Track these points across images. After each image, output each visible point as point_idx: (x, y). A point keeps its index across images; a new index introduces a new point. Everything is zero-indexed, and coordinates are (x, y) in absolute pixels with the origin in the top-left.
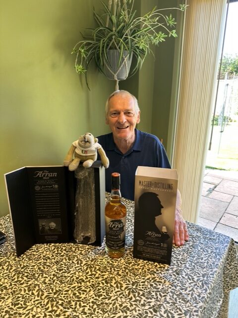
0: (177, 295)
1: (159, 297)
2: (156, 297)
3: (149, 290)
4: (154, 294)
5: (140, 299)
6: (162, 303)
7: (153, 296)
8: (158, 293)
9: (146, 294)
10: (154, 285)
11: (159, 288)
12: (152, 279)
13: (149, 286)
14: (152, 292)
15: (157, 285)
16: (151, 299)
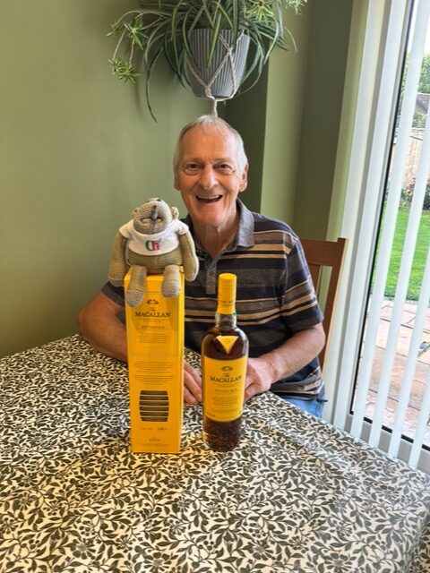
0: (325, 558)
1: (284, 556)
2: (276, 556)
5: (239, 557)
8: (283, 548)
10: (278, 529)
11: (287, 536)
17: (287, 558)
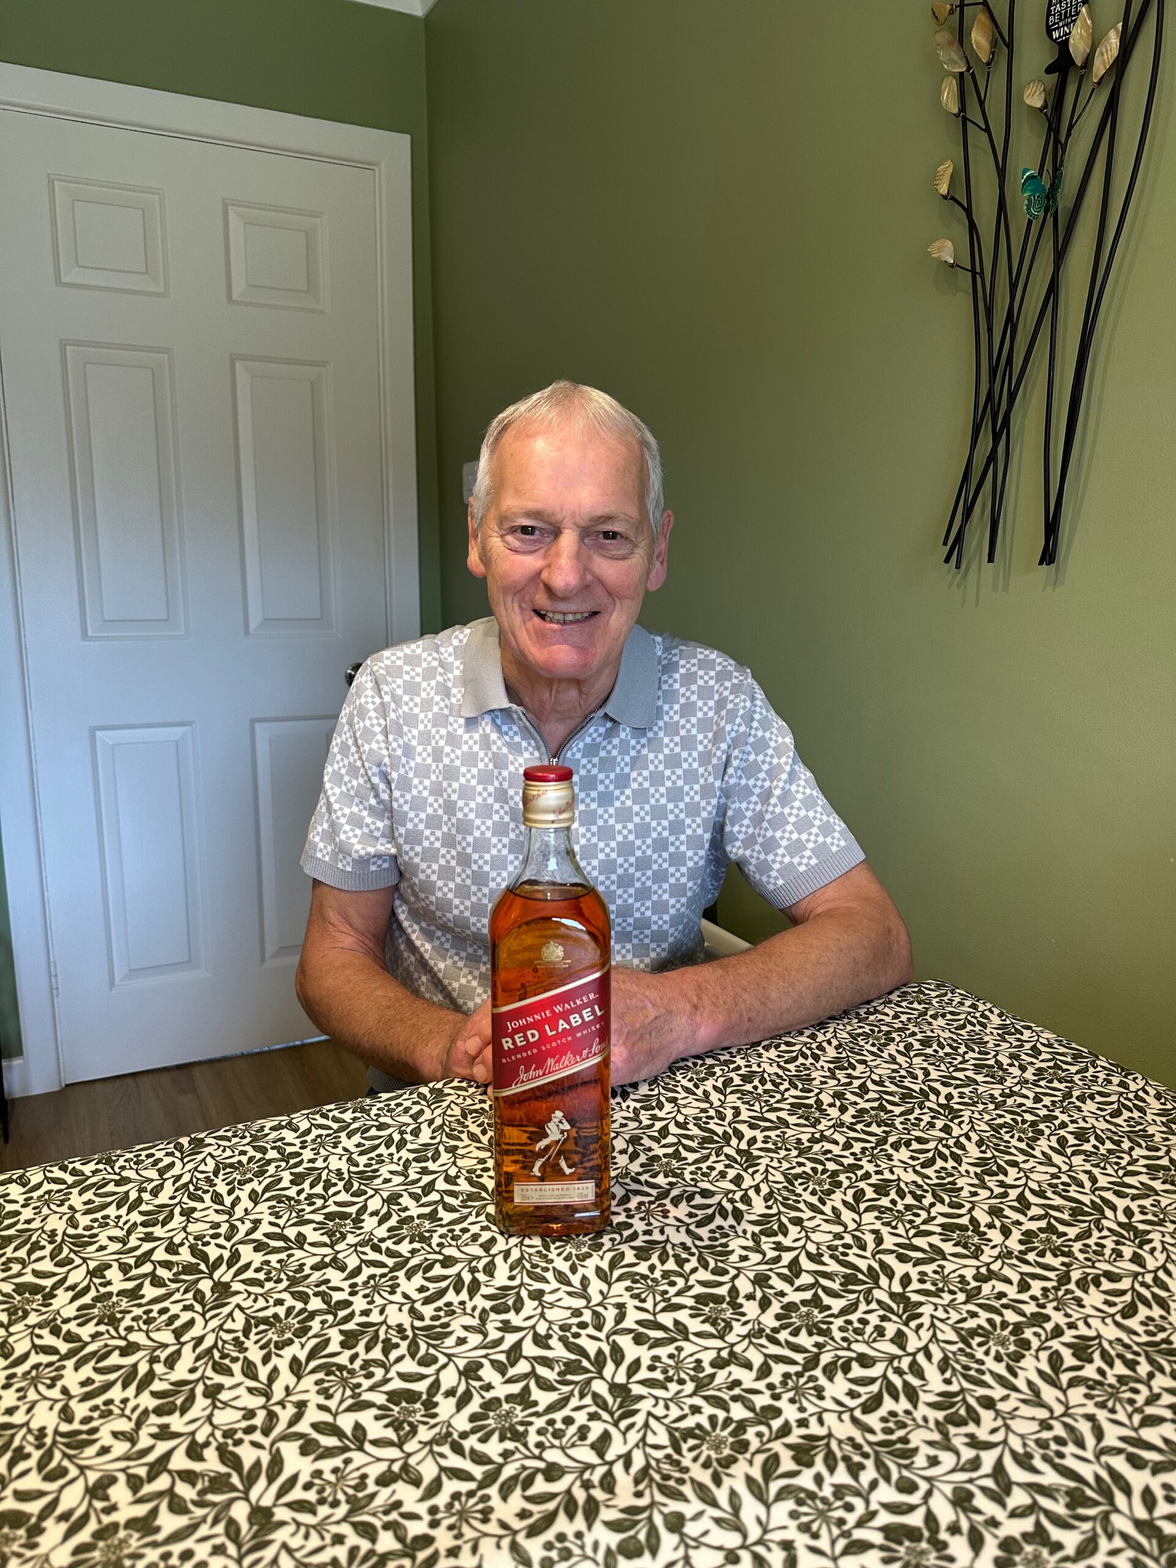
1: (454, 1461)
2: (468, 1444)
3: (533, 1438)
4: (493, 1448)
5: (512, 1372)
6: (410, 1447)
7: (484, 1440)
8: (478, 1471)
9: (520, 1413)
10: (540, 1486)
11: (505, 1497)
12: (591, 1500)
13: (553, 1456)
14: (509, 1445)
15: (529, 1499)
16: (473, 1418)
17: (444, 1463)
